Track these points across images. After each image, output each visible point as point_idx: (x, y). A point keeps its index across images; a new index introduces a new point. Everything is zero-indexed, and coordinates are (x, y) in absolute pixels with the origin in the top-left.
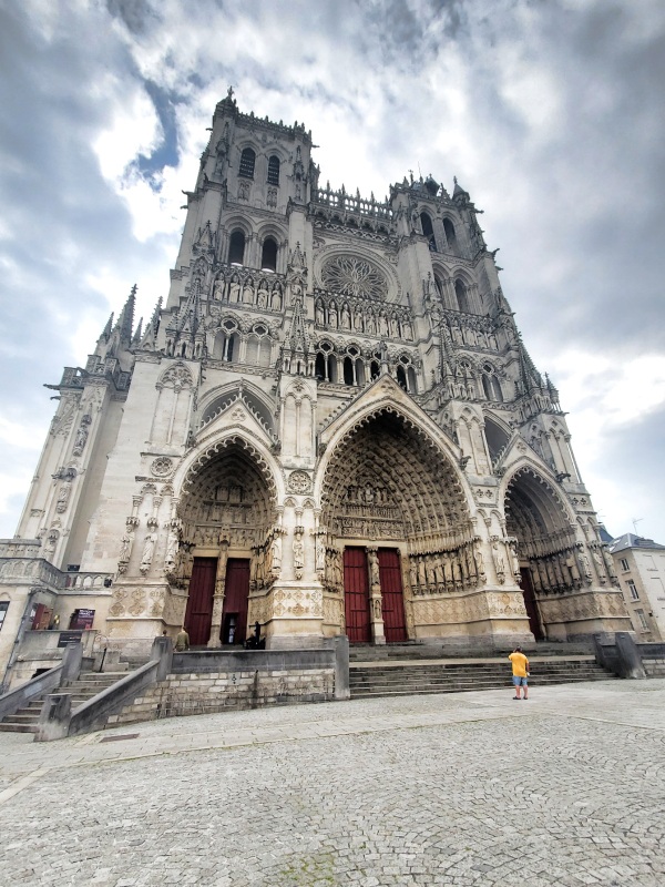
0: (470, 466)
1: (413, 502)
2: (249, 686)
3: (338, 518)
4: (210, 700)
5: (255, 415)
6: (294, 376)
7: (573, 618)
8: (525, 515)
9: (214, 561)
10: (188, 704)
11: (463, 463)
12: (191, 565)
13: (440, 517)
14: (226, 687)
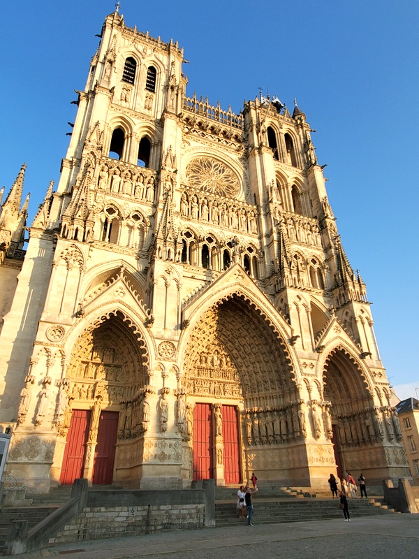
0: (298, 342)
1: (251, 368)
2: (143, 517)
3: (191, 379)
4: (115, 528)
5: (133, 293)
6: (165, 261)
7: (369, 466)
8: (337, 382)
9: (90, 413)
10: (99, 531)
11: (293, 340)
12: (70, 415)
13: (272, 382)
14: (127, 517)
